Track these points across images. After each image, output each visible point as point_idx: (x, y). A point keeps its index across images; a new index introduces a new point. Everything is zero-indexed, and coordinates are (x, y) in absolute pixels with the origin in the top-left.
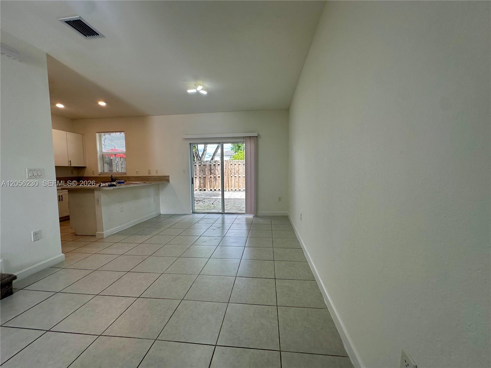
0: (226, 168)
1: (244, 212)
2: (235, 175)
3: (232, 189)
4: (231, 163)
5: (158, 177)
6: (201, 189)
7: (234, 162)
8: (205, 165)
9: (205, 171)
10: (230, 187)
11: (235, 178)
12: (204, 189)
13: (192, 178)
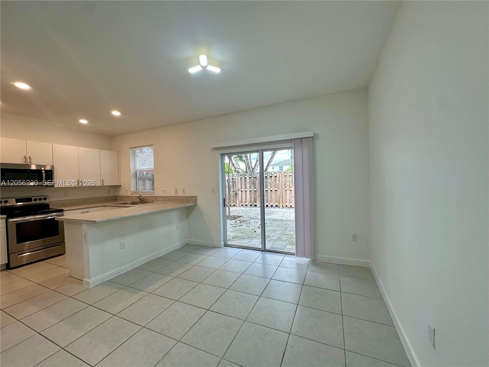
0: (279, 181)
1: (294, 252)
2: (291, 189)
3: (286, 206)
4: (286, 174)
5: (185, 197)
6: (251, 204)
7: (288, 173)
8: (256, 177)
9: (256, 183)
10: (285, 202)
11: (291, 192)
12: (255, 204)
13: (224, 199)
